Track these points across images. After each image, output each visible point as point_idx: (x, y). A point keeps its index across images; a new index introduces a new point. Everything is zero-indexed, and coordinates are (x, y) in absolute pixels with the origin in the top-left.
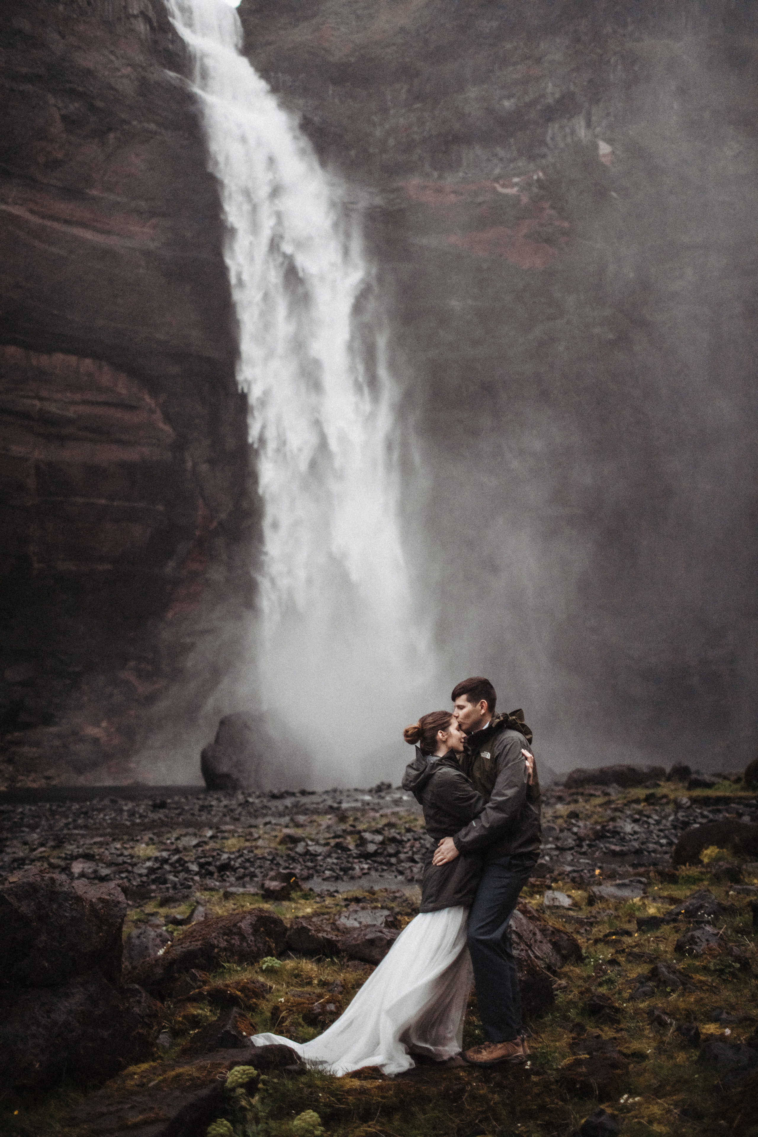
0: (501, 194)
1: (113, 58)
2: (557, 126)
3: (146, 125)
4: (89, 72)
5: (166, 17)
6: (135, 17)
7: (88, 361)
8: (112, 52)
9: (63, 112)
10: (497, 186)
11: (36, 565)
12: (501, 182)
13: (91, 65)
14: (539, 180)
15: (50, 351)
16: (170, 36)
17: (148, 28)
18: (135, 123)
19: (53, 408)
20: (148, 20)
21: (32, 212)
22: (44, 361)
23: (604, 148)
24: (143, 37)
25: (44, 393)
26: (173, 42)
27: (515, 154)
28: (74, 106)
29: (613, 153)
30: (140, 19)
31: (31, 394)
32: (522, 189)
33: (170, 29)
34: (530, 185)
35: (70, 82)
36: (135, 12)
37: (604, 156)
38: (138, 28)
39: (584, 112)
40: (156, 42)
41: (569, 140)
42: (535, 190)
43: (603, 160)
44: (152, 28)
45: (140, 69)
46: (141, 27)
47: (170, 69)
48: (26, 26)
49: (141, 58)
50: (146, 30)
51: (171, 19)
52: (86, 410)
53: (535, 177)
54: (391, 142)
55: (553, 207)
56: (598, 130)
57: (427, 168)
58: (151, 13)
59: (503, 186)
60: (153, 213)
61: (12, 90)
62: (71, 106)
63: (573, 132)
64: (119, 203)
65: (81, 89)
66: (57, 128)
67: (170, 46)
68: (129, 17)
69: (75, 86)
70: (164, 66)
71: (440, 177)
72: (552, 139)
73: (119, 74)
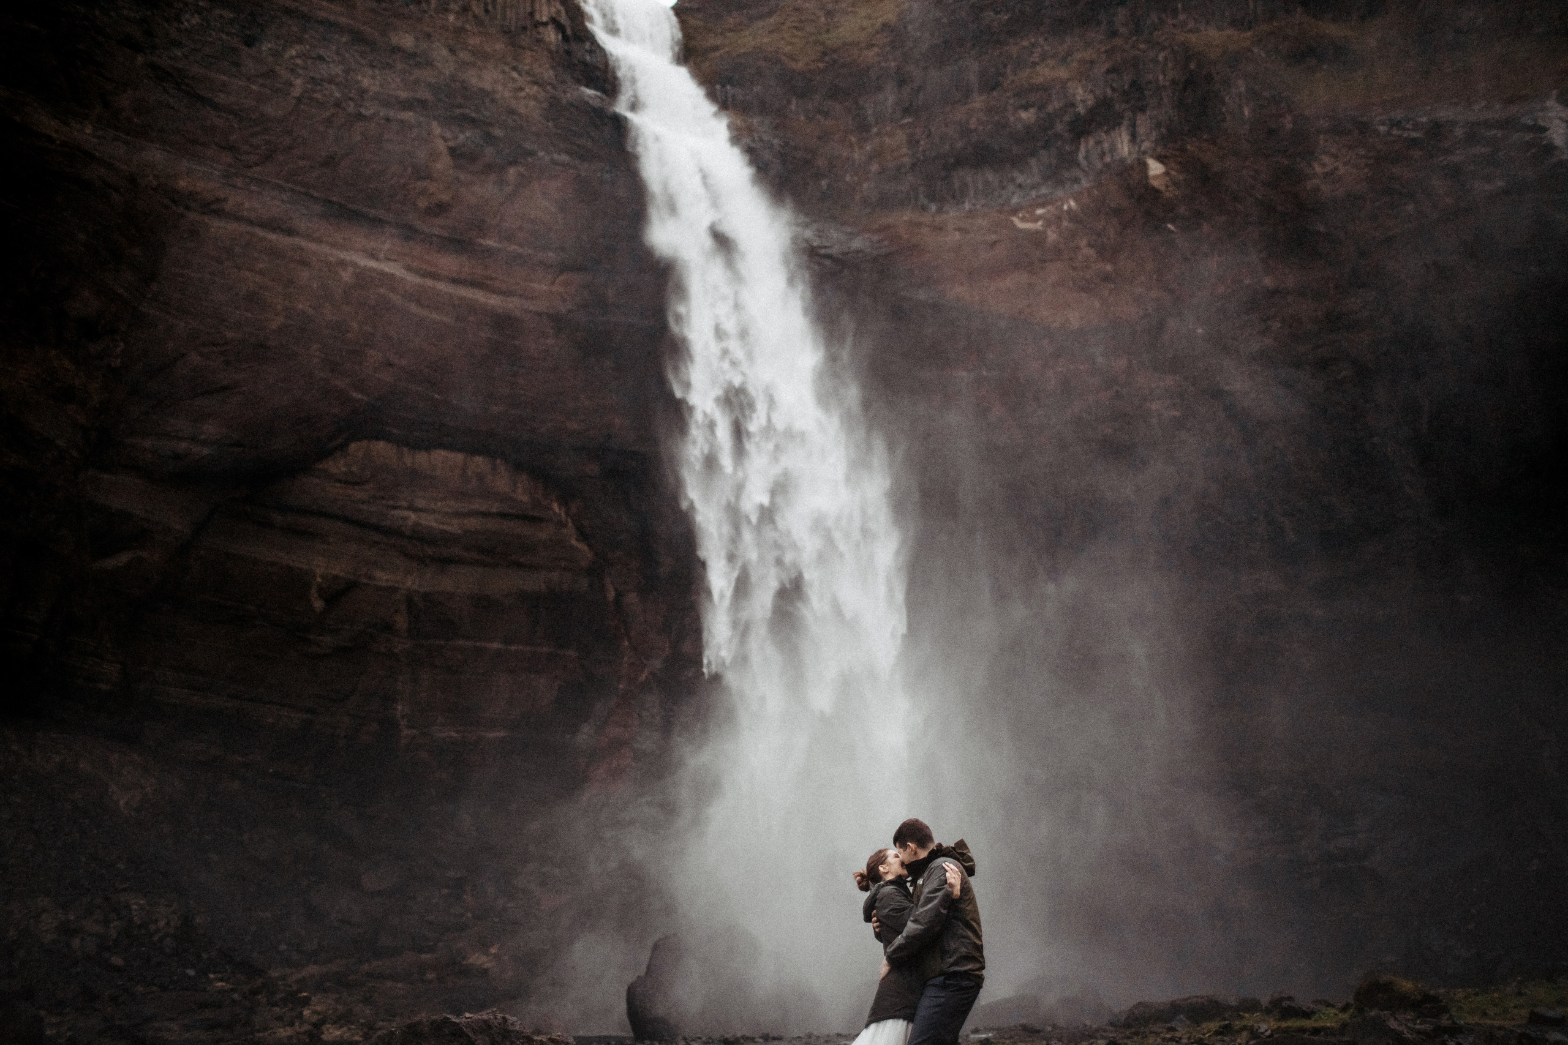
0: (1021, 231)
1: (515, 75)
2: (1091, 142)
3: (556, 156)
4: (484, 93)
5: (583, 24)
6: (545, 24)
7: (479, 459)
8: (514, 68)
9: (451, 144)
10: (1015, 220)
11: (406, 732)
12: (1020, 215)
13: (487, 86)
14: (1070, 210)
15: (428, 446)
16: (587, 45)
17: (560, 37)
18: (541, 154)
19: (430, 521)
20: (560, 27)
21: (409, 268)
22: (422, 459)
23: (1155, 168)
24: (553, 48)
25: (420, 503)
26: (591, 52)
27: (1037, 179)
28: (465, 136)
29: (1167, 174)
30: (550, 27)
31: (404, 504)
32: (1048, 224)
33: (588, 37)
34: (1059, 218)
35: (460, 106)
36: (544, 19)
37: (1156, 177)
38: (548, 40)
39: (1126, 123)
40: (568, 53)
41: (1108, 159)
42: (1065, 224)
43: (1156, 183)
44: (566, 38)
45: (549, 87)
46: (551, 36)
47: (587, 86)
48: (407, 41)
49: (551, 73)
50: (557, 39)
51: (588, 25)
52: (473, 523)
53: (1065, 207)
54: (874, 168)
55: (1090, 245)
56: (1146, 145)
57: (923, 200)
58: (564, 19)
59: (1023, 219)
60: (564, 268)
61: (388, 120)
62: (462, 137)
63: (1113, 149)
64: (520, 255)
65: (473, 115)
66: (443, 164)
67: (588, 58)
68: (537, 24)
69: (468, 111)
70: (579, 82)
71: (940, 211)
72: (1086, 158)
73: (523, 94)
